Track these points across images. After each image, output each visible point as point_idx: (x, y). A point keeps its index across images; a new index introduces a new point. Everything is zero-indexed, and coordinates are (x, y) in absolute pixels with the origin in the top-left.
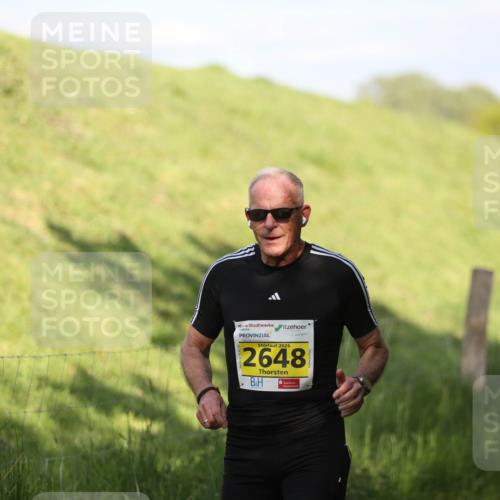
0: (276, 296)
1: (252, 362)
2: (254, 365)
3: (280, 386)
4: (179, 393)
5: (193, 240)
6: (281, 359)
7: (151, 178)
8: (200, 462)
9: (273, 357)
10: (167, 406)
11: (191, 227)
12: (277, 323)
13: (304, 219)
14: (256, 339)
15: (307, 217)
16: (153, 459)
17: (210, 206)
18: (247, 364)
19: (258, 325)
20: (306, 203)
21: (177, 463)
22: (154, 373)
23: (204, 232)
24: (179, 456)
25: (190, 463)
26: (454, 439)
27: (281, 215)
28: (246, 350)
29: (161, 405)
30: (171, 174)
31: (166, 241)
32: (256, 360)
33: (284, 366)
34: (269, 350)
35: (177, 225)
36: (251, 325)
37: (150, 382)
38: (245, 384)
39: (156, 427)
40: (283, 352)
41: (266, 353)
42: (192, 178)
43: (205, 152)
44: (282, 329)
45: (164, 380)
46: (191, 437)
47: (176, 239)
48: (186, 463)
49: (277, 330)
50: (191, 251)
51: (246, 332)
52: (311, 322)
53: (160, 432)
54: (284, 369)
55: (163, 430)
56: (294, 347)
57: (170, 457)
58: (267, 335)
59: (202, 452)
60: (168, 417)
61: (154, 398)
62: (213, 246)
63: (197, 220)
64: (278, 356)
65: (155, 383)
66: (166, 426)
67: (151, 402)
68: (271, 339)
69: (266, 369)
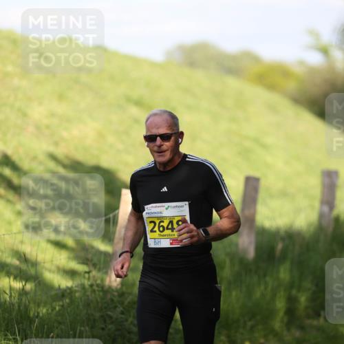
0: (165, 189)
1: (155, 230)
2: (155, 232)
3: (171, 244)
4: (44, 263)
5: (53, 157)
6: (170, 227)
7: (25, 115)
8: (59, 310)
9: (165, 226)
10: (36, 272)
11: (52, 149)
12: (166, 205)
13: (180, 140)
14: (156, 215)
15: (182, 138)
16: (27, 308)
17: (65, 134)
18: (152, 231)
19: (156, 207)
20: (181, 130)
21: (43, 311)
22: (27, 249)
23: (60, 152)
24: (45, 306)
25: (52, 310)
26: (234, 293)
27: (165, 137)
28: (151, 222)
29: (32, 271)
30: (38, 112)
31: (34, 158)
32: (156, 229)
33: (173, 231)
34: (163, 222)
35: (42, 147)
36: (152, 207)
37: (25, 256)
38: (152, 244)
39: (29, 286)
40: (171, 222)
41: (162, 224)
42: (53, 115)
43: (61, 97)
44: (169, 209)
45: (34, 254)
46: (53, 293)
47: (42, 157)
48: (50, 311)
49: (167, 209)
50: (52, 165)
51: (150, 211)
52: (187, 203)
53: (31, 289)
54: (173, 233)
55: (33, 288)
56: (177, 219)
57: (39, 306)
58: (161, 213)
59: (61, 303)
60: (37, 279)
61: (28, 266)
62: (66, 162)
63: (56, 144)
64: (168, 226)
65: (28, 256)
66: (36, 286)
67: (25, 269)
68: (164, 215)
69: (162, 234)
